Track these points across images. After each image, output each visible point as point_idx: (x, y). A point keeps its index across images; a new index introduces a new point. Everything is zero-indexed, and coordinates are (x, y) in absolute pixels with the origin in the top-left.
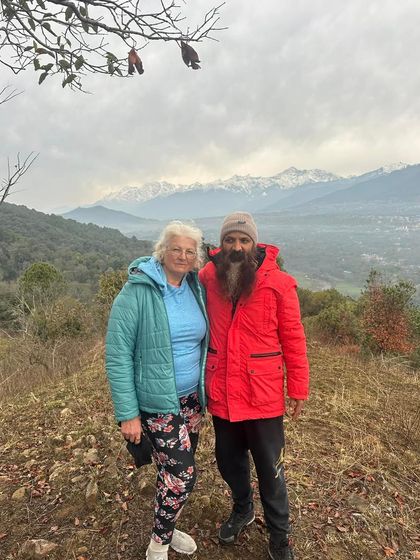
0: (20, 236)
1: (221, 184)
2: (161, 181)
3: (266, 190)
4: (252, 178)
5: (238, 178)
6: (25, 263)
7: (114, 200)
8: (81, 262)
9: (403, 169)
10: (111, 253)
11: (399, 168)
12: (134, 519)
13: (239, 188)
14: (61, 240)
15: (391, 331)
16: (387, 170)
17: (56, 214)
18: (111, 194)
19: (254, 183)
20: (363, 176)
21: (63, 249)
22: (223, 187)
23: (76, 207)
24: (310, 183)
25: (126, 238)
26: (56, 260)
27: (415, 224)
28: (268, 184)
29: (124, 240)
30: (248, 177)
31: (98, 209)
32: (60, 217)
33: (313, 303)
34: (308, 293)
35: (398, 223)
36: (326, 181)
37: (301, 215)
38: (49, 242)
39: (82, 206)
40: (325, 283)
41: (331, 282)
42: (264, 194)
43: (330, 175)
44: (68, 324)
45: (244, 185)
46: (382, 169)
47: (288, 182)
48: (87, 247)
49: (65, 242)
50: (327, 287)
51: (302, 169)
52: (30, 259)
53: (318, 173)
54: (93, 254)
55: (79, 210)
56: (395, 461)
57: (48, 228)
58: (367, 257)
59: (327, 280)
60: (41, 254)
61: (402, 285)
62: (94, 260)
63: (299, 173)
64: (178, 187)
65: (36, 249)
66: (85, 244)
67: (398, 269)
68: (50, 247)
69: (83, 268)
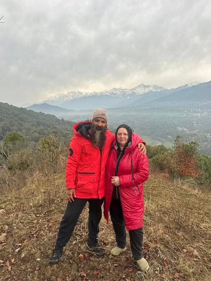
0: (4, 118)
1: (107, 92)
2: (76, 91)
3: (129, 95)
4: (122, 89)
5: (115, 89)
6: (7, 132)
7: (52, 100)
8: (36, 131)
9: (197, 85)
10: (51, 127)
11: (196, 84)
12: (13, 276)
13: (116, 94)
14: (26, 120)
15: (187, 166)
16: (189, 85)
17: (23, 107)
18: (51, 97)
19: (123, 92)
20: (178, 88)
21: (26, 125)
22: (107, 94)
23: (34, 104)
24: (151, 92)
25: (59, 119)
26: (23, 130)
27: (203, 112)
28: (130, 92)
29: (58, 120)
30: (120, 89)
31: (45, 105)
32: (25, 109)
33: (152, 152)
34: (150, 147)
35: (195, 112)
36: (159, 91)
37: (147, 108)
38: (19, 122)
39: (36, 103)
40: (158, 142)
41: (162, 141)
42: (128, 97)
43: (161, 88)
44: (22, 163)
45: (118, 93)
46: (187, 85)
47: (140, 91)
48: (39, 124)
49: (28, 121)
50: (160, 144)
51: (147, 85)
52: (9, 130)
53: (155, 87)
54: (42, 127)
55: (35, 105)
56: (168, 239)
57: (19, 114)
58: (180, 129)
59: (160, 140)
60: (15, 128)
61: (192, 143)
62: (42, 130)
63: (146, 87)
64: (85, 94)
65: (13, 125)
66: (38, 122)
67: (195, 135)
68: (20, 124)
69: (36, 134)
